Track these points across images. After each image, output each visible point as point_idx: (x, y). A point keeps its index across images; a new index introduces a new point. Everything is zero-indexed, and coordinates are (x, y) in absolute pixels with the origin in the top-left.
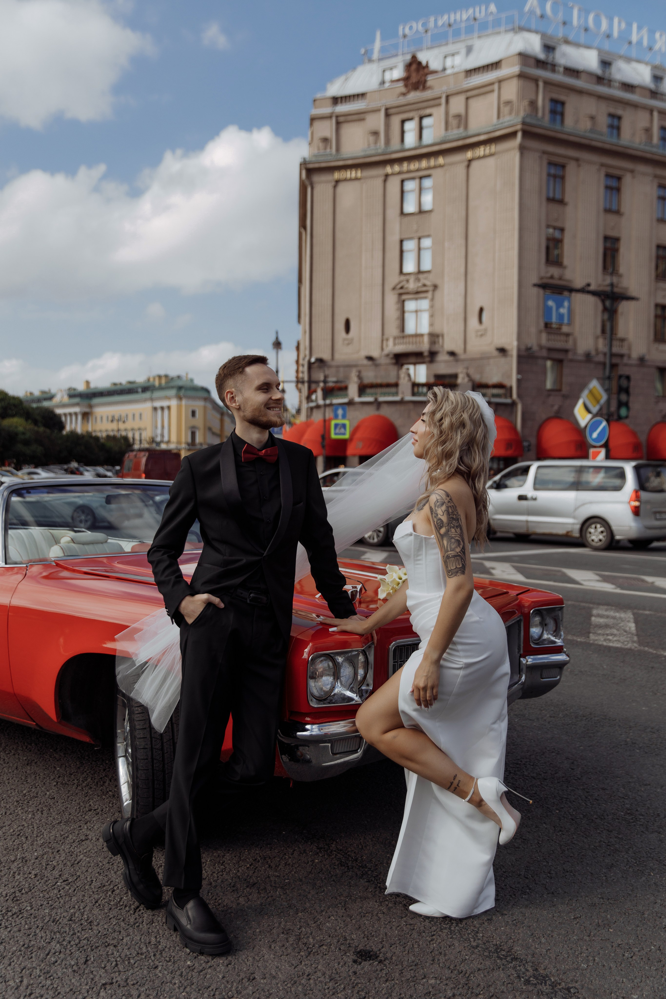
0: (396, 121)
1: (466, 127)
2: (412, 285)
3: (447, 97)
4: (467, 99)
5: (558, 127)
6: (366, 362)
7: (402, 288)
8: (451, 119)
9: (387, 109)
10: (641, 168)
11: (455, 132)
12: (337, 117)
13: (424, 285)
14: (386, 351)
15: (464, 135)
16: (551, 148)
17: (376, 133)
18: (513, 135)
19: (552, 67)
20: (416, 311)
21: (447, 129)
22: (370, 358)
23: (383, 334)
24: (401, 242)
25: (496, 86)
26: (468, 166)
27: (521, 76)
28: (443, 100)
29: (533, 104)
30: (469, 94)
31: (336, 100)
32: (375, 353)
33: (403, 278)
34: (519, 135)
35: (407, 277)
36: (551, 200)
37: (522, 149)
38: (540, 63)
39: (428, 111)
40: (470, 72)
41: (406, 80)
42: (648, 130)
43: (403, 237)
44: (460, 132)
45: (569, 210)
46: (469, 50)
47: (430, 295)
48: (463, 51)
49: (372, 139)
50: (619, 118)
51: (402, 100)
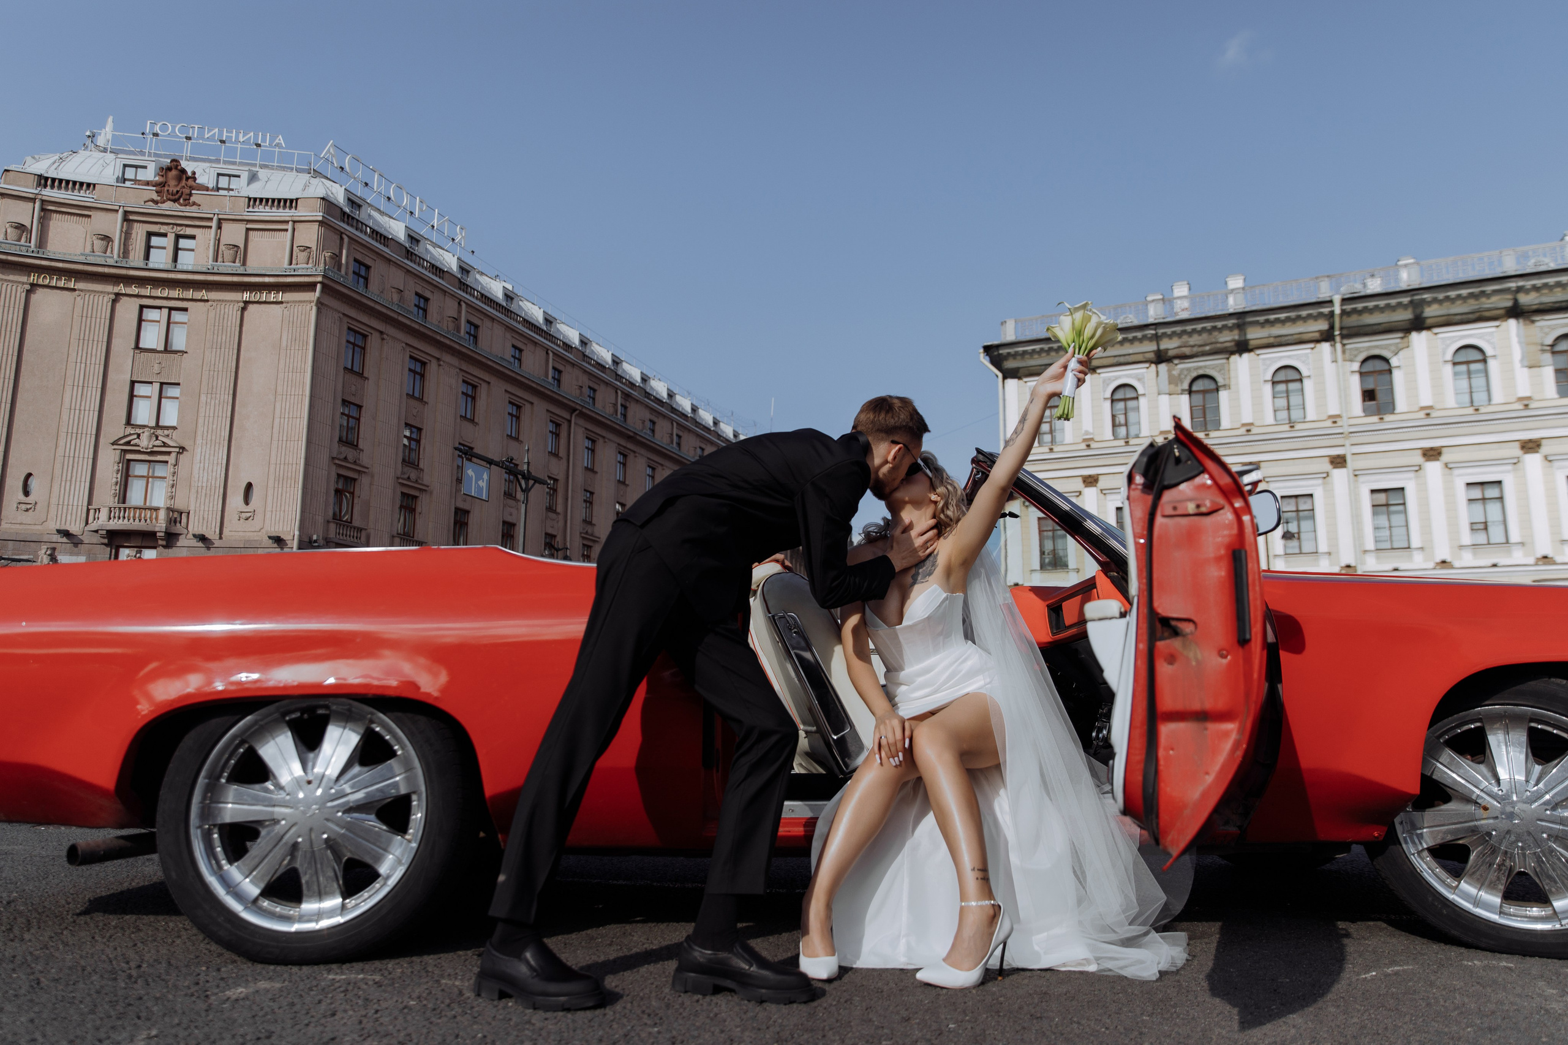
0: (139, 232)
1: (244, 264)
2: (145, 442)
3: (220, 221)
4: (248, 230)
5: (361, 290)
6: (57, 538)
7: (128, 443)
8: (222, 247)
9: (126, 213)
10: (447, 358)
11: (227, 266)
12: (43, 201)
13: (165, 445)
14: (93, 526)
15: (241, 271)
16: (353, 313)
17: (107, 239)
18: (311, 287)
19: (359, 224)
20: (148, 477)
21: (216, 260)
22: (66, 534)
23: (90, 503)
24: (133, 383)
25: (290, 226)
26: (244, 309)
27: (321, 223)
28: (214, 224)
29: (336, 257)
30: (250, 226)
31: (43, 181)
32: (75, 528)
33: (129, 430)
34: (319, 286)
35: (138, 431)
36: (349, 370)
37: (320, 304)
38: (345, 217)
39: (189, 231)
40: (253, 201)
41: (160, 186)
42: (456, 320)
43: (134, 379)
44: (237, 267)
45: (370, 386)
46: (253, 178)
47: (171, 459)
48: (245, 176)
49: (99, 244)
50: (427, 300)
51: (152, 208)
